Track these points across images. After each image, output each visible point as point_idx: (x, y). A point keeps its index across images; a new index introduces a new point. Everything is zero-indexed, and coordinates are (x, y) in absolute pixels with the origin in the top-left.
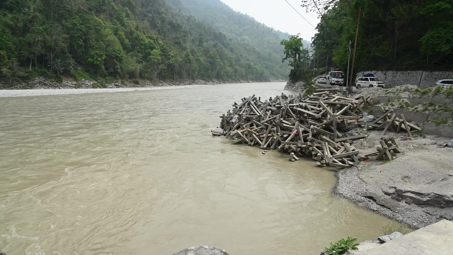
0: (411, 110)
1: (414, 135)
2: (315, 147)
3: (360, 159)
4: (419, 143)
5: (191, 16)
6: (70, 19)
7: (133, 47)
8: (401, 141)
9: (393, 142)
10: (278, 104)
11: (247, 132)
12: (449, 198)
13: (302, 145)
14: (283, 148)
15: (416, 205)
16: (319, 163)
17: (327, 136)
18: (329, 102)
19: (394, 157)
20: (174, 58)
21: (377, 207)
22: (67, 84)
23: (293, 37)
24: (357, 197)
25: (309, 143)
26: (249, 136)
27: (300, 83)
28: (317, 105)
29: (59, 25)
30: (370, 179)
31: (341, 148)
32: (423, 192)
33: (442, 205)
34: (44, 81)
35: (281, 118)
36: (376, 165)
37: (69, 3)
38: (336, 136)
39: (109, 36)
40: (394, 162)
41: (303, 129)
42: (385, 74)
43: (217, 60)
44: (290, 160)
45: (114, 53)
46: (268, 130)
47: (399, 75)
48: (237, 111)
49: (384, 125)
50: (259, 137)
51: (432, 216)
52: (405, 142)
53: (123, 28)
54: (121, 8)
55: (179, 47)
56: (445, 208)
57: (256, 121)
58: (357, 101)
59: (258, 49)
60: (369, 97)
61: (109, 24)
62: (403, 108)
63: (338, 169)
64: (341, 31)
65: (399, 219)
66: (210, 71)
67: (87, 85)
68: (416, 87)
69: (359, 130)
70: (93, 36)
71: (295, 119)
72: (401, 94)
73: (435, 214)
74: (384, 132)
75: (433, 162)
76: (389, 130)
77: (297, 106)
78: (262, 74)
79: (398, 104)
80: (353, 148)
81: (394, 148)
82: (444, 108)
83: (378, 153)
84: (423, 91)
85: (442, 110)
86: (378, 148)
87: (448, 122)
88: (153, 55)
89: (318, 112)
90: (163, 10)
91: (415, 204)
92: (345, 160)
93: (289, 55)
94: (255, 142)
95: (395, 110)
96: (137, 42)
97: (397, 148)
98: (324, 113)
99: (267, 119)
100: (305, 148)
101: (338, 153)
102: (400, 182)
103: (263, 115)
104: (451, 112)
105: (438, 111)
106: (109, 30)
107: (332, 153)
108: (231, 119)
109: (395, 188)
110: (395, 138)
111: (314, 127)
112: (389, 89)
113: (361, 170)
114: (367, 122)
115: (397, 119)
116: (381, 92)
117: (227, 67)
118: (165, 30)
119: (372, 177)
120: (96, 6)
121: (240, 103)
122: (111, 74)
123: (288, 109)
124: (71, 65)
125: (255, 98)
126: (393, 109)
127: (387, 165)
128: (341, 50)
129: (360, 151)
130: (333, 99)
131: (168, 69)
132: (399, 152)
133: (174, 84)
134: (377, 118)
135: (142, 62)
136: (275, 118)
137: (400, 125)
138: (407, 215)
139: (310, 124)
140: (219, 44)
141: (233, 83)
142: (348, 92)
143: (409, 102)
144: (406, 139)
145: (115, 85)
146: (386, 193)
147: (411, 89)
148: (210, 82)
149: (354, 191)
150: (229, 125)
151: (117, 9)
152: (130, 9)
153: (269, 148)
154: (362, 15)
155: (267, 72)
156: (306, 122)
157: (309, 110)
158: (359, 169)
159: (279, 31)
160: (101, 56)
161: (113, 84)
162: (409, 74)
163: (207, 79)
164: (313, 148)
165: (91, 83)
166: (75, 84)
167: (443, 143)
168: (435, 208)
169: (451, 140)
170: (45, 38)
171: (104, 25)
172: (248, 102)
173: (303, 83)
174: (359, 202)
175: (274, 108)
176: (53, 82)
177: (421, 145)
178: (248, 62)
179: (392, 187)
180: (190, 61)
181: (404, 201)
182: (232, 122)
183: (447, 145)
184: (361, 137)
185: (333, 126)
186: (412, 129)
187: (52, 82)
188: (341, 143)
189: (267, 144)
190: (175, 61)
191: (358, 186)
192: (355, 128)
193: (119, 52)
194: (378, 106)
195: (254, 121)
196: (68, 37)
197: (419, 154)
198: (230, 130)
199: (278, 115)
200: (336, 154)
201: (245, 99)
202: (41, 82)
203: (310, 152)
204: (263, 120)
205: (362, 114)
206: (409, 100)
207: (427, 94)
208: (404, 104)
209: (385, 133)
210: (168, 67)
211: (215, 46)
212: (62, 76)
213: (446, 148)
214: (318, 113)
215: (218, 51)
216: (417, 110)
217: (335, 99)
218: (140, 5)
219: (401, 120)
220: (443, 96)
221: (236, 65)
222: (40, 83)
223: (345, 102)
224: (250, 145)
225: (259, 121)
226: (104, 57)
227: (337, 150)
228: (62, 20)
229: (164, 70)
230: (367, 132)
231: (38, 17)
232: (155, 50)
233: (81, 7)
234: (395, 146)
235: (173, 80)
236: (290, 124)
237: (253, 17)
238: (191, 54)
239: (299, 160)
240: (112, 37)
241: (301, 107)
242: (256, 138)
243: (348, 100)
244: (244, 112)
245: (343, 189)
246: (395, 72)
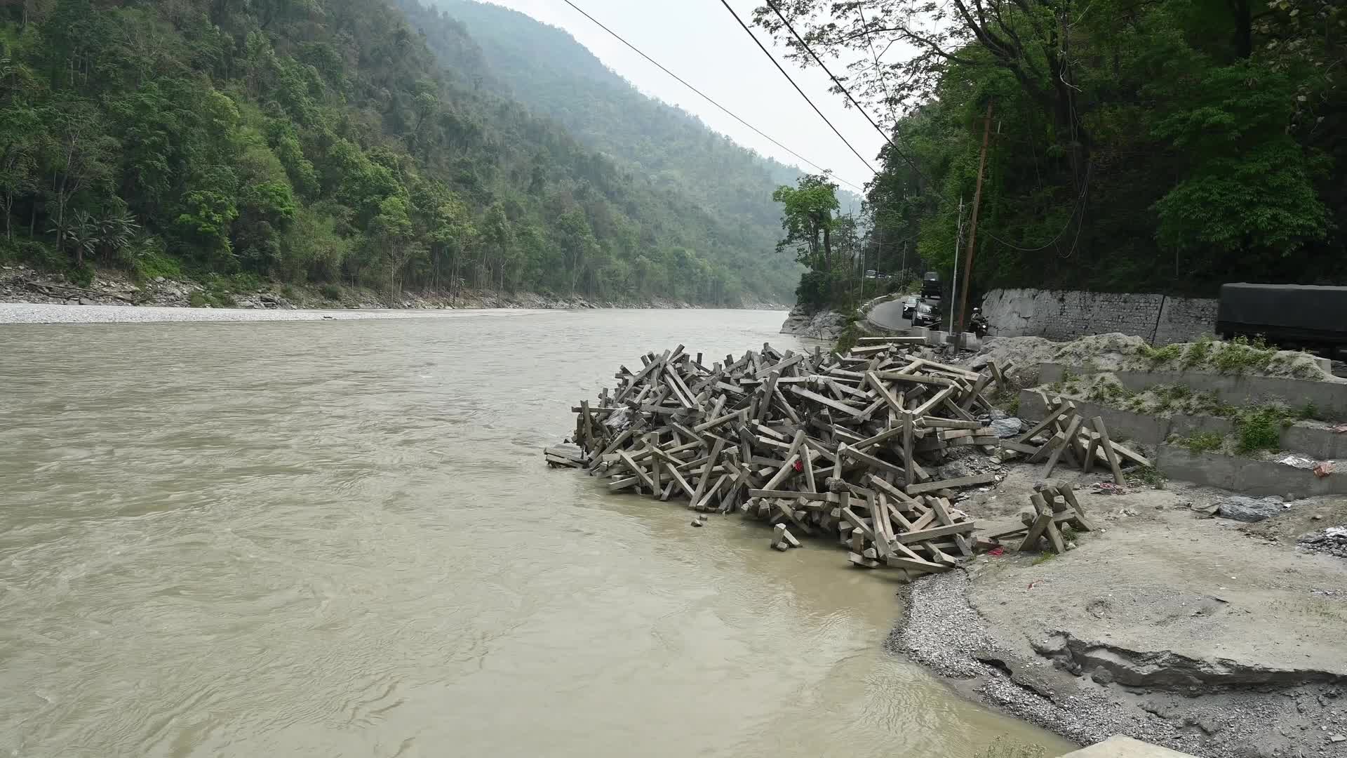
0: (1123, 408)
1: (1132, 480)
2: (847, 510)
3: (978, 548)
4: (1142, 503)
5: (511, 103)
6: (128, 92)
7: (327, 186)
8: (1094, 496)
9: (1069, 498)
10: (748, 376)
11: (650, 457)
12: (1212, 667)
13: (811, 501)
14: (755, 509)
15: (1121, 689)
16: (856, 558)
17: (885, 475)
18: (894, 376)
19: (1071, 544)
20: (452, 225)
21: (1014, 692)
22: (105, 289)
23: (809, 181)
24: (958, 662)
25: (830, 496)
26: (656, 469)
27: (828, 317)
28: (862, 383)
29: (92, 106)
30: (999, 607)
31: (922, 513)
32: (1140, 649)
33: (1191, 688)
34: (31, 277)
35: (755, 418)
36: (1020, 565)
37: (128, 41)
38: (912, 477)
39: (250, 148)
40: (1070, 559)
41: (815, 453)
42: (1062, 300)
43: (585, 238)
44: (774, 547)
45: (266, 201)
46: (715, 453)
47: (1097, 303)
48: (625, 392)
49: (1050, 448)
50: (686, 474)
51: (1165, 721)
52: (1104, 499)
53: (299, 126)
54: (296, 66)
55: (468, 192)
56: (1201, 697)
57: (679, 427)
58: (975, 376)
59: (707, 210)
60: (1010, 365)
61: (253, 112)
62: (1103, 399)
63: (910, 577)
64: (943, 168)
65: (1072, 728)
66: (563, 269)
67: (172, 297)
68: (1138, 341)
69: (977, 460)
70: (198, 146)
71: (793, 421)
72: (1096, 360)
73: (1171, 714)
74: (1047, 468)
75: (1176, 560)
76: (1063, 463)
77: (801, 385)
78: (718, 284)
79: (1089, 387)
80: (957, 512)
81: (1072, 516)
82: (1214, 404)
83: (1026, 529)
84: (1157, 353)
85: (1207, 409)
86: (1025, 514)
87: (1223, 444)
88: (388, 213)
89: (864, 404)
90: (425, 79)
91: (1118, 683)
92: (934, 548)
93: (798, 231)
94: (674, 487)
95: (1081, 407)
96: (338, 169)
97: (1079, 516)
98: (879, 408)
99: (712, 420)
100: (821, 512)
101: (915, 528)
102: (1080, 616)
103: (701, 409)
104: (1233, 417)
105: (1197, 411)
106: (252, 130)
107: (897, 527)
108: (606, 418)
109: (1066, 635)
110: (1077, 486)
111: (849, 447)
112: (1065, 344)
113: (976, 581)
114: (1001, 438)
115: (1084, 430)
116: (1041, 352)
117: (613, 258)
118: (430, 140)
119: (1004, 603)
120: (216, 55)
121: (637, 368)
122: (249, 266)
123: (774, 392)
124: (123, 230)
125: (684, 356)
126: (1074, 401)
127: (1049, 567)
128: (941, 226)
129: (978, 522)
130: (907, 368)
131: (432, 257)
132: (1085, 529)
133: (449, 305)
134: (1031, 427)
135: (352, 235)
136: (736, 418)
137: (1094, 449)
138: (1095, 717)
139: (839, 438)
140: (592, 190)
141: (631, 307)
142: (951, 349)
143: (1120, 385)
144: (1106, 492)
145: (262, 299)
146: (1042, 652)
147: (1126, 346)
148: (561, 303)
149: (951, 644)
150: (599, 436)
151: (282, 69)
152: (321, 71)
153: (714, 509)
154: (993, 128)
155: (734, 278)
156: (827, 431)
157: (836, 398)
158: (970, 577)
159: (771, 159)
160: (220, 209)
161: (256, 297)
162: (1125, 302)
163: (553, 294)
164: (843, 513)
165: (186, 290)
166: (133, 292)
167: (1208, 505)
168: (1174, 696)
169: (1230, 496)
170: (43, 145)
171: (239, 116)
172: (662, 366)
173: (838, 316)
174: (963, 675)
175: (736, 389)
176: (62, 282)
177: (1147, 509)
178: (679, 247)
179: (1058, 633)
180: (501, 237)
181: (1088, 677)
182: (608, 426)
183: (1218, 513)
184: (983, 481)
185: (902, 446)
186: (1126, 461)
187: (58, 281)
188: (924, 498)
189: (708, 496)
190: (454, 235)
191: (963, 628)
192: (966, 454)
193: (279, 199)
194: (1035, 393)
195: (675, 424)
196: (119, 145)
197: (1142, 534)
198: (603, 449)
199: (745, 410)
200: (909, 530)
201: (651, 356)
202: (20, 280)
203: (834, 524)
204: (703, 421)
205: (989, 413)
206: (1119, 378)
207: (1167, 362)
208: (1105, 389)
209: (1050, 473)
210: (433, 252)
211: (581, 194)
212: (88, 265)
213: (1217, 519)
214: (862, 408)
215: (587, 212)
216: (1141, 406)
217: (912, 366)
218: (354, 61)
219: (1096, 436)
220: (1211, 370)
221: (642, 254)
222: (16, 282)
223: (941, 376)
224: (659, 498)
225: (690, 426)
226: (231, 213)
227: (912, 520)
228: (102, 93)
229: (419, 259)
230: (999, 467)
231: (25, 78)
232: (394, 199)
233: (166, 55)
234: (1074, 510)
235: (448, 290)
236: (780, 436)
237: (697, 116)
238: (504, 217)
239: (800, 546)
240: (262, 154)
241: (813, 387)
242: (679, 476)
243: (949, 371)
244: (646, 396)
245: (921, 637)
246: (1088, 295)
